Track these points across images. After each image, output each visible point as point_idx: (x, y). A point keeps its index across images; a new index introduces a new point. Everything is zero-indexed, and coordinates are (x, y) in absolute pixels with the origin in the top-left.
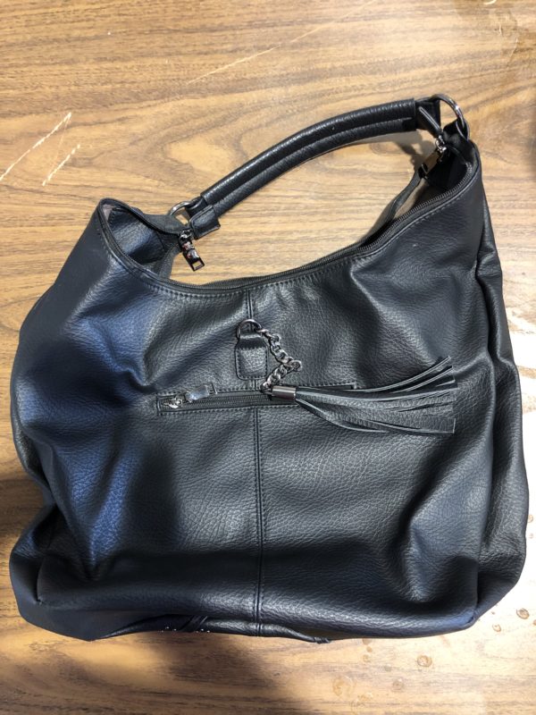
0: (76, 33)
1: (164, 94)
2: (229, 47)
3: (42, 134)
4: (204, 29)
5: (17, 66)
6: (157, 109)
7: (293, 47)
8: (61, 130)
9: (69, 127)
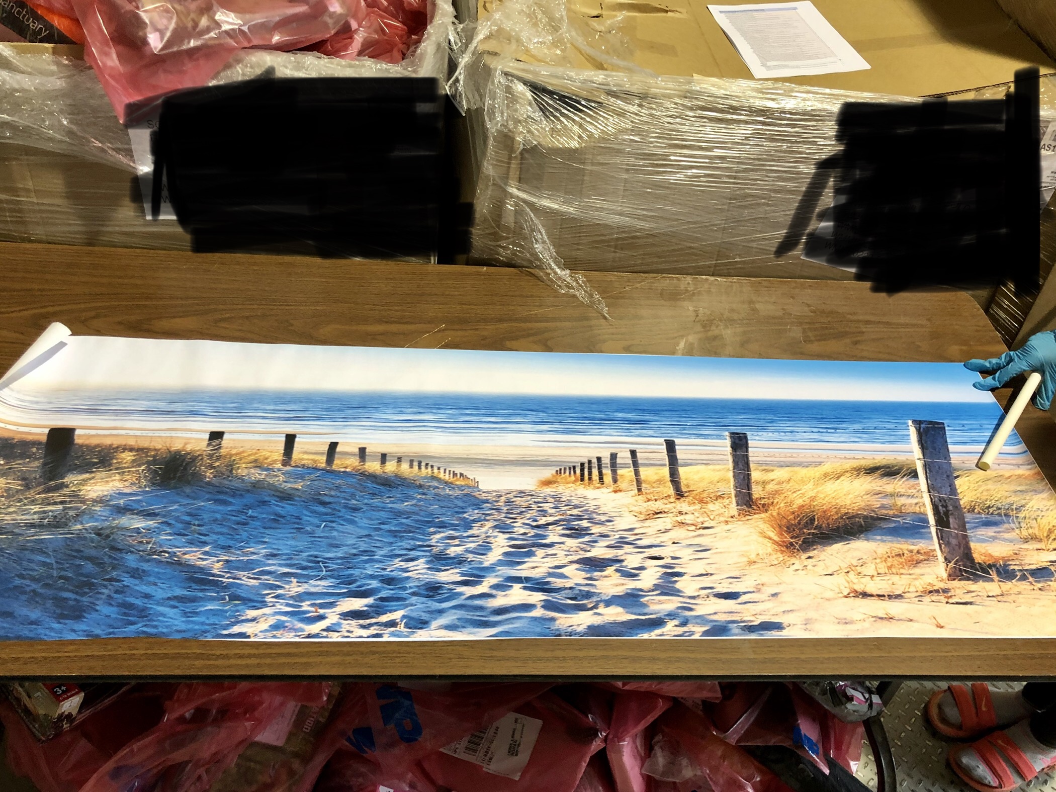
0: (447, 293)
1: (501, 320)
2: (538, 304)
3: (428, 332)
4: (521, 296)
5: (412, 303)
6: (497, 326)
7: (574, 306)
8: (439, 331)
9: (443, 330)
